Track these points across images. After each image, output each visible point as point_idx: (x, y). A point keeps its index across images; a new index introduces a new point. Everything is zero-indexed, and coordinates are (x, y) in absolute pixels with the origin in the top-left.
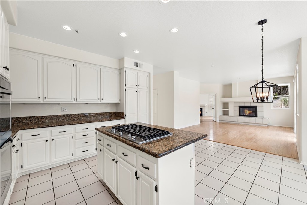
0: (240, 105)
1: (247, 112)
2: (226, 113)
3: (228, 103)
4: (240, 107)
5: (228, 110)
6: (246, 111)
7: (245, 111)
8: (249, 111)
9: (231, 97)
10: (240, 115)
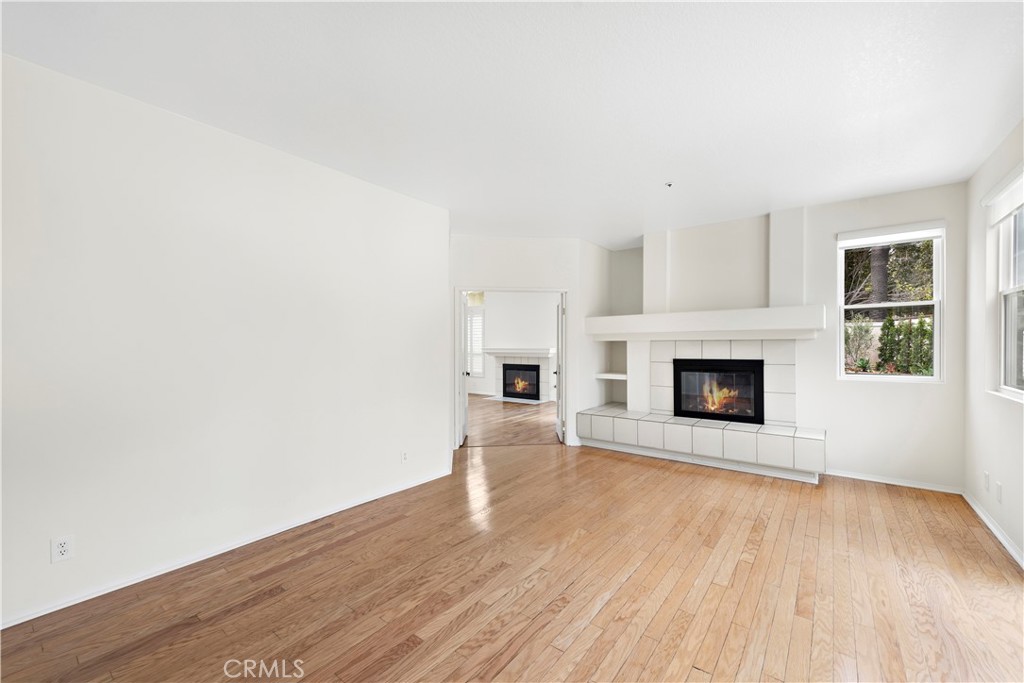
0: (678, 357)
1: (715, 396)
2: (615, 397)
3: (625, 343)
4: (681, 366)
5: (625, 381)
6: (711, 392)
7: (706, 388)
8: (725, 390)
9: (639, 310)
10: (679, 412)
